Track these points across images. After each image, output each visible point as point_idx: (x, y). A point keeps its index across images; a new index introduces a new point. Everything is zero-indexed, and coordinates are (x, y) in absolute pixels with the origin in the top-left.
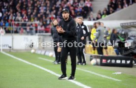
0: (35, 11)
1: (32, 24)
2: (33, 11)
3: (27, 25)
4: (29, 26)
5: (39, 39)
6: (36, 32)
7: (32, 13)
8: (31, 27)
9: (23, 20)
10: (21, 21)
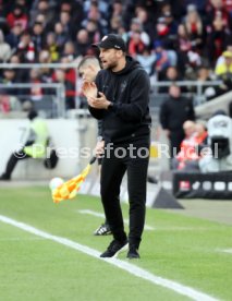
3: (33, 74)
6: (70, 104)
9: (15, 58)
10: (9, 62)
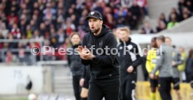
0: (35, 17)
1: (29, 44)
2: (31, 18)
3: (20, 45)
4: (24, 47)
5: (44, 72)
6: (38, 58)
7: (28, 23)
8: (28, 49)
9: (11, 37)
10: (8, 38)
